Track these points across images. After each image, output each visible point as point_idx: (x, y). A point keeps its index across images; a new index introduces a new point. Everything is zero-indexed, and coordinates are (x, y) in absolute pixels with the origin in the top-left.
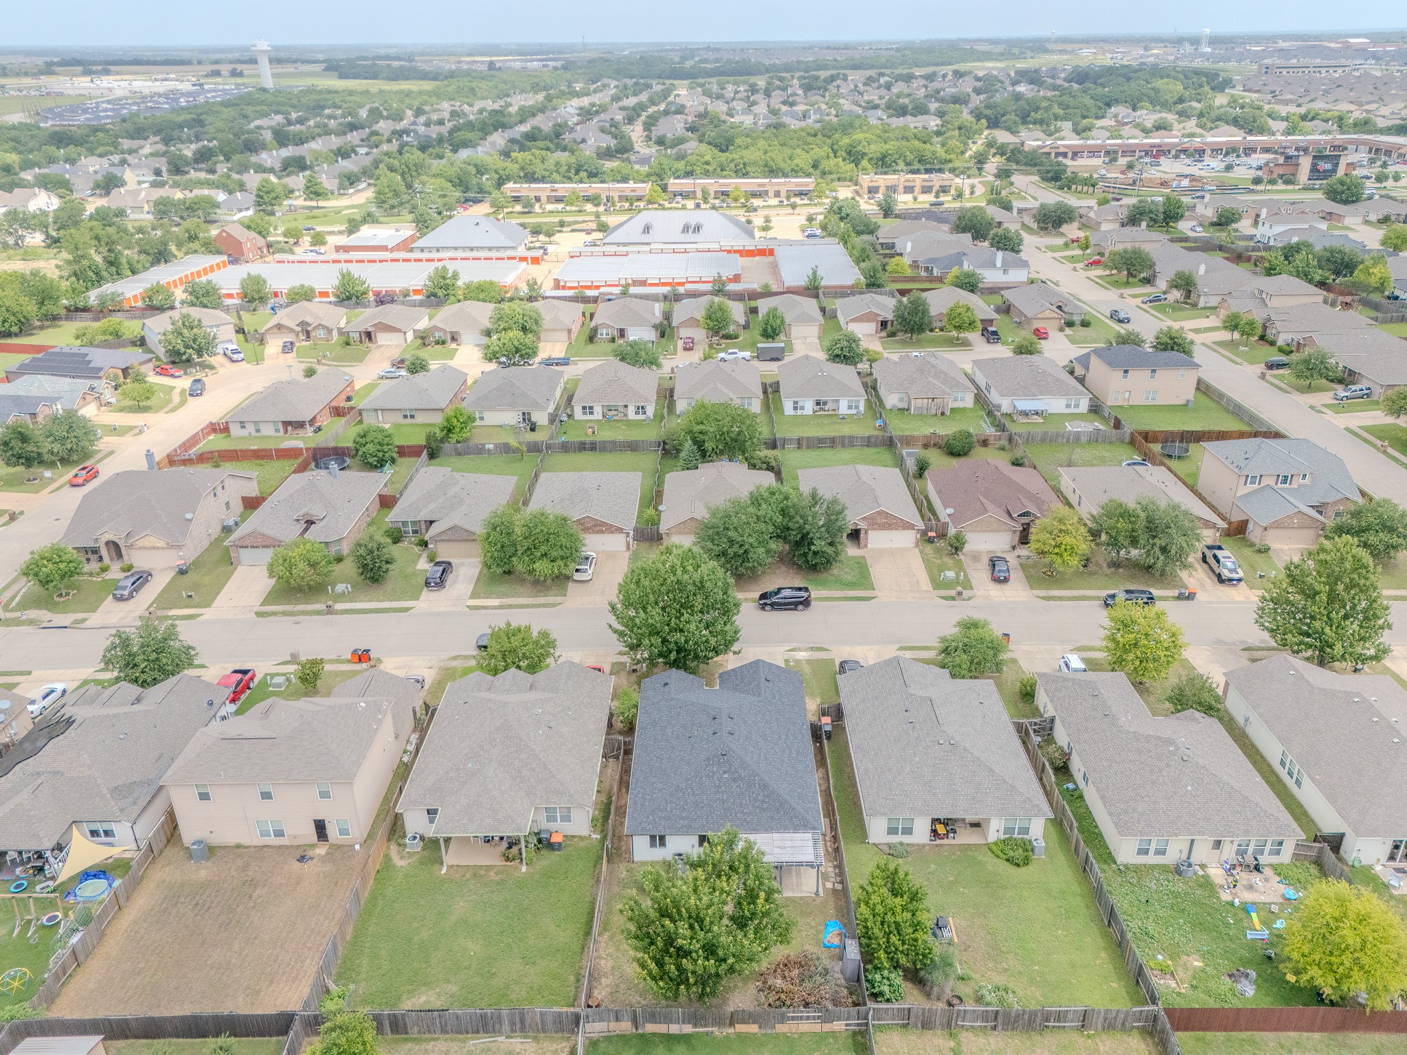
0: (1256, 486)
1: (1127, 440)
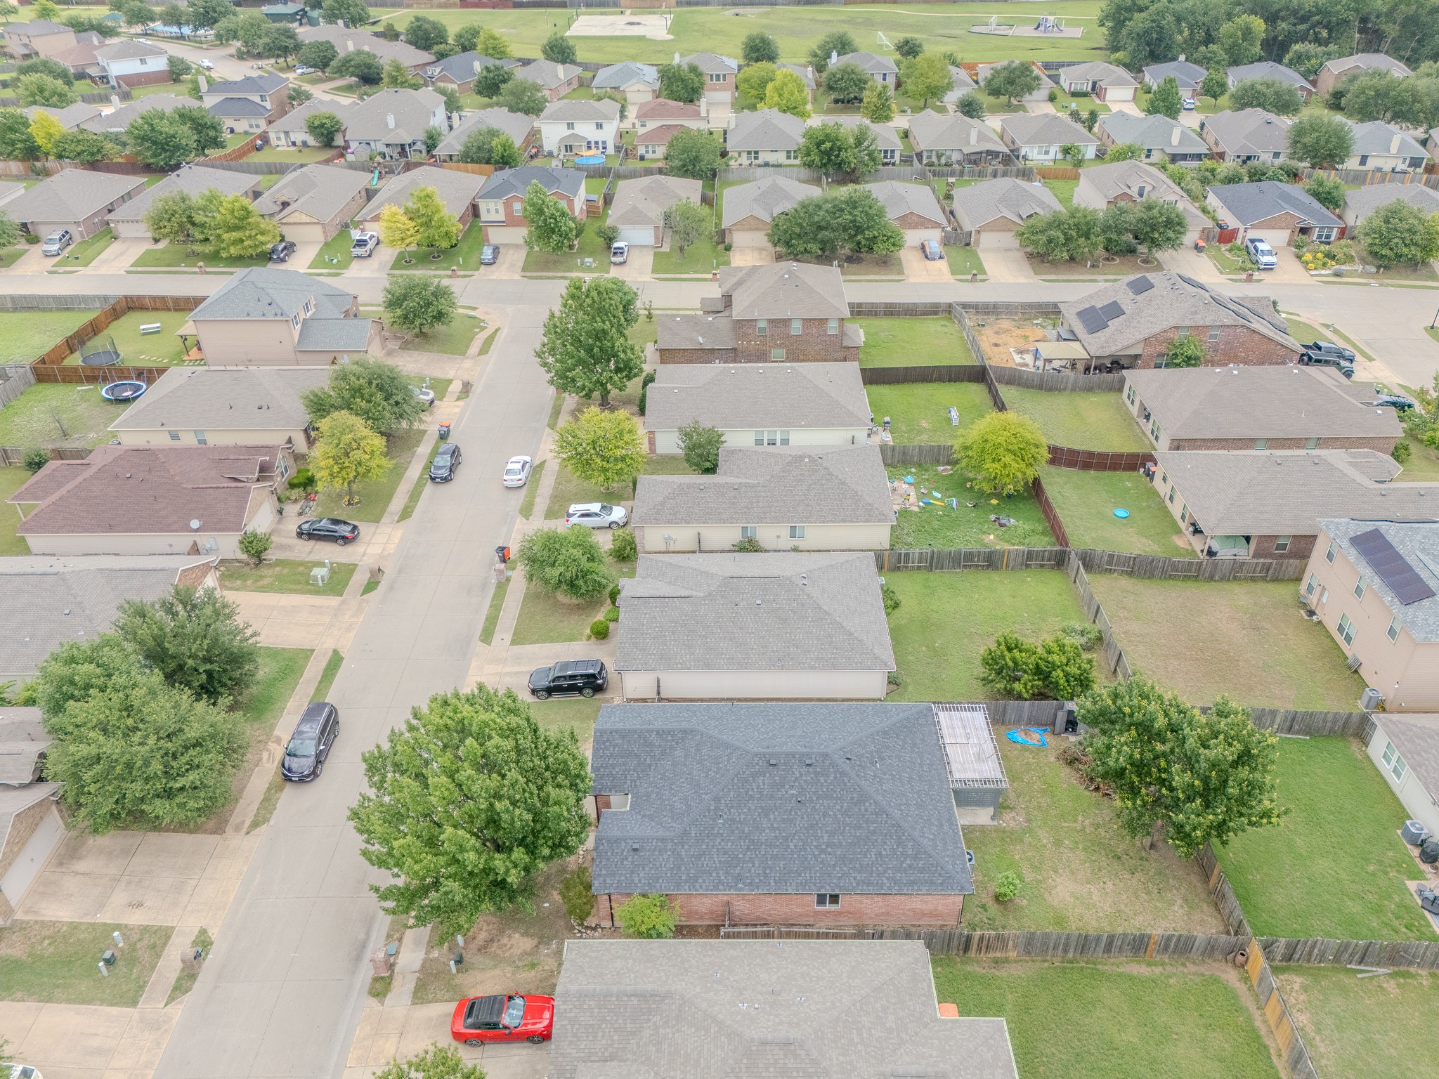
0: (300, 325)
1: (33, 381)
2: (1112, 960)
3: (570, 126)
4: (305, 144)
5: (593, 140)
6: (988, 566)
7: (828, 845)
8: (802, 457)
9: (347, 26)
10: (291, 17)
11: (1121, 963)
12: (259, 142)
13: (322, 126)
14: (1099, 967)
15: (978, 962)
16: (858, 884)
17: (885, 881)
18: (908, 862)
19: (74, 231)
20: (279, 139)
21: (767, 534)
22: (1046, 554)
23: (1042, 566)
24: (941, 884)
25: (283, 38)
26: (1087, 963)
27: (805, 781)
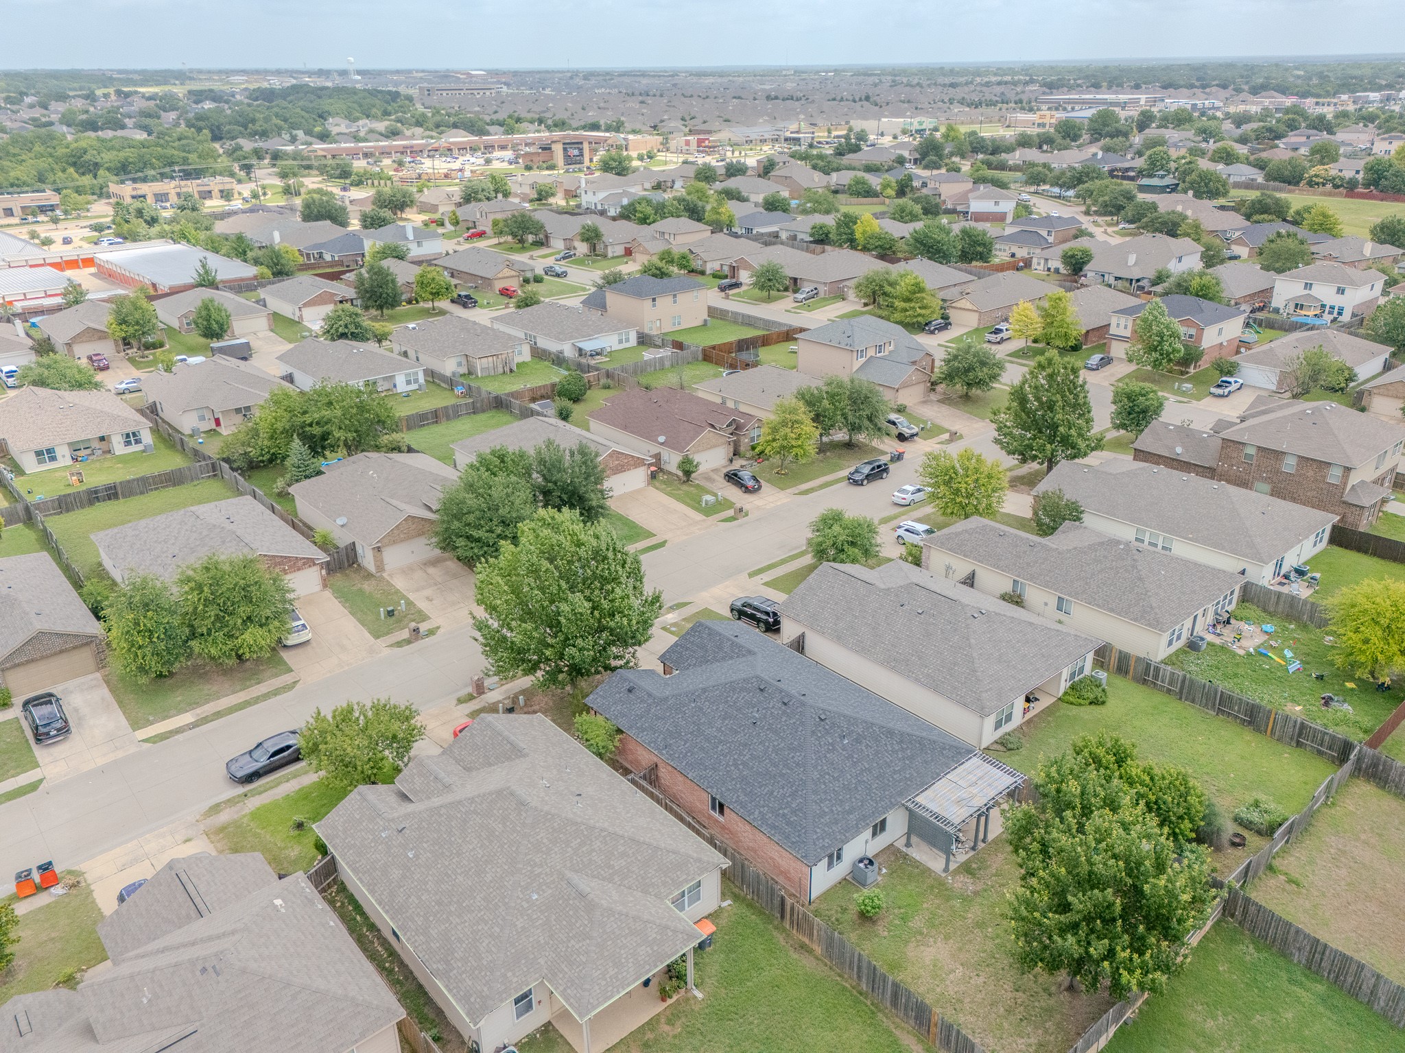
0: (864, 359)
1: (700, 358)
2: (897, 1020)
3: (1308, 286)
4: (1057, 271)
5: (1328, 303)
6: (1250, 723)
7: (744, 764)
8: (1118, 542)
9: (1195, 196)
10: (1162, 190)
11: (903, 1029)
12: (1021, 264)
13: (1073, 256)
14: (880, 1015)
15: (788, 935)
16: (736, 801)
17: (757, 813)
18: (786, 811)
19: (822, 289)
20: (1039, 264)
21: (1034, 595)
22: (1327, 738)
23: (1320, 753)
24: (793, 843)
25: (1121, 198)
26: (872, 1004)
27: (772, 713)
